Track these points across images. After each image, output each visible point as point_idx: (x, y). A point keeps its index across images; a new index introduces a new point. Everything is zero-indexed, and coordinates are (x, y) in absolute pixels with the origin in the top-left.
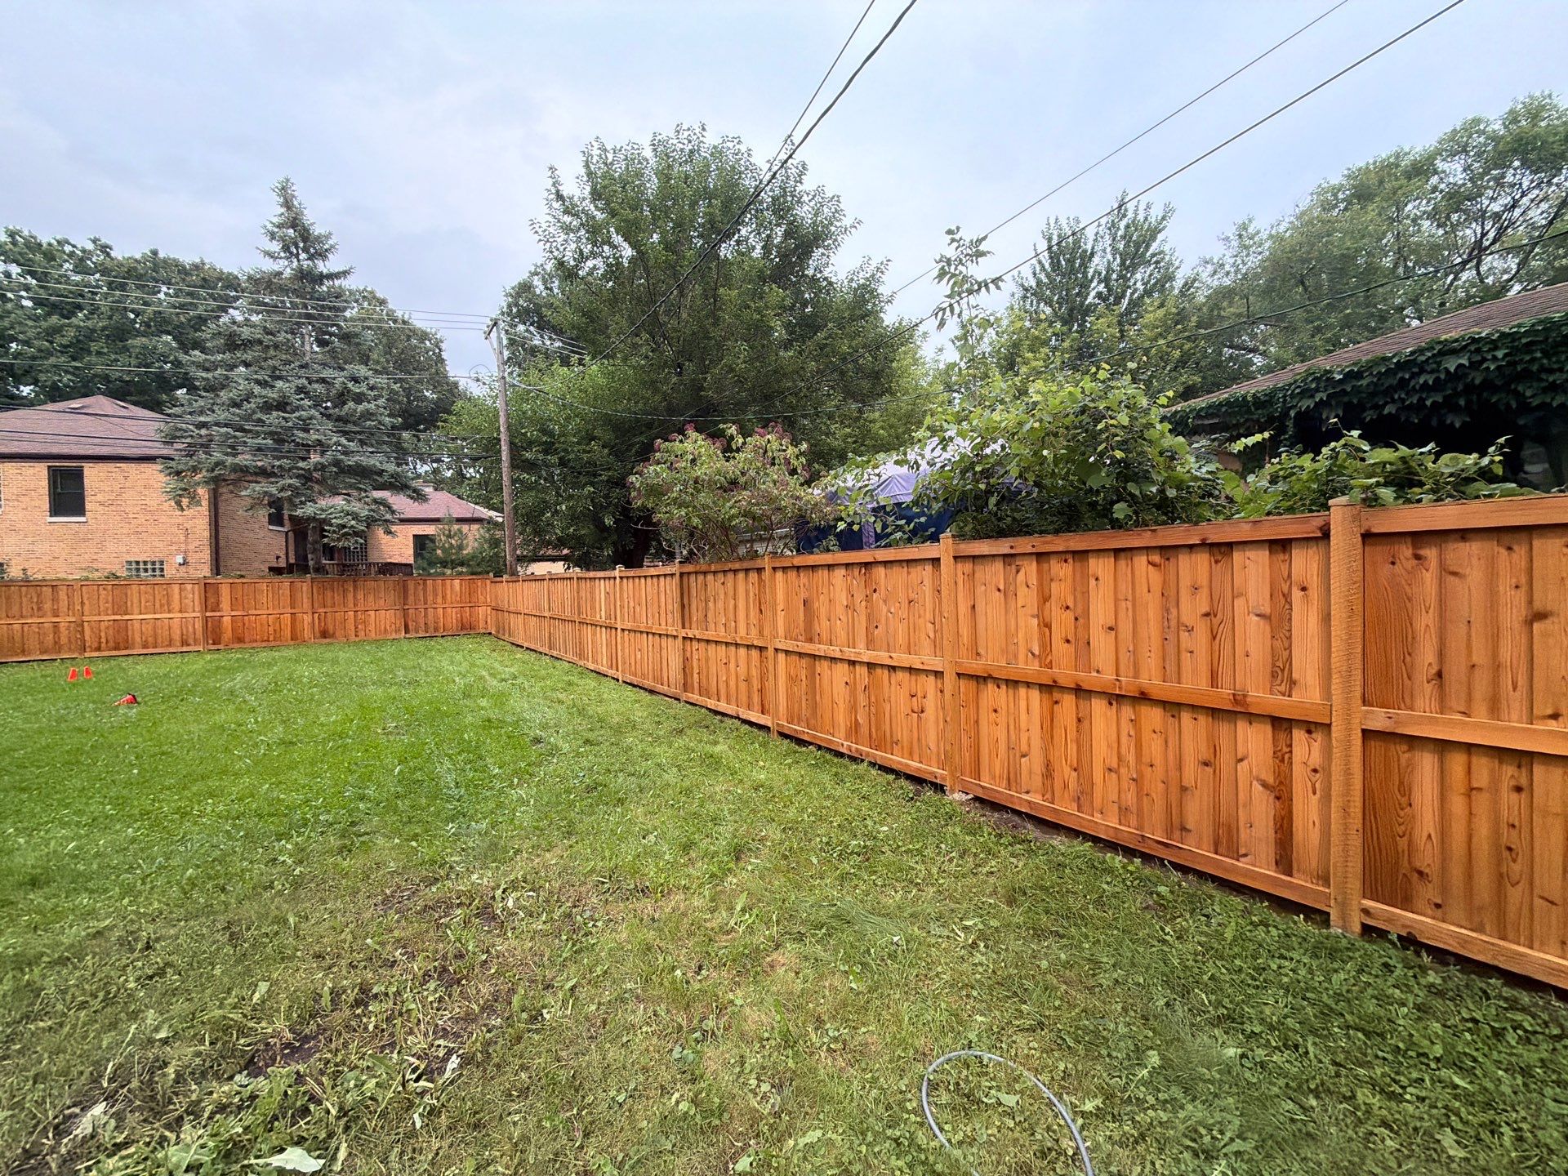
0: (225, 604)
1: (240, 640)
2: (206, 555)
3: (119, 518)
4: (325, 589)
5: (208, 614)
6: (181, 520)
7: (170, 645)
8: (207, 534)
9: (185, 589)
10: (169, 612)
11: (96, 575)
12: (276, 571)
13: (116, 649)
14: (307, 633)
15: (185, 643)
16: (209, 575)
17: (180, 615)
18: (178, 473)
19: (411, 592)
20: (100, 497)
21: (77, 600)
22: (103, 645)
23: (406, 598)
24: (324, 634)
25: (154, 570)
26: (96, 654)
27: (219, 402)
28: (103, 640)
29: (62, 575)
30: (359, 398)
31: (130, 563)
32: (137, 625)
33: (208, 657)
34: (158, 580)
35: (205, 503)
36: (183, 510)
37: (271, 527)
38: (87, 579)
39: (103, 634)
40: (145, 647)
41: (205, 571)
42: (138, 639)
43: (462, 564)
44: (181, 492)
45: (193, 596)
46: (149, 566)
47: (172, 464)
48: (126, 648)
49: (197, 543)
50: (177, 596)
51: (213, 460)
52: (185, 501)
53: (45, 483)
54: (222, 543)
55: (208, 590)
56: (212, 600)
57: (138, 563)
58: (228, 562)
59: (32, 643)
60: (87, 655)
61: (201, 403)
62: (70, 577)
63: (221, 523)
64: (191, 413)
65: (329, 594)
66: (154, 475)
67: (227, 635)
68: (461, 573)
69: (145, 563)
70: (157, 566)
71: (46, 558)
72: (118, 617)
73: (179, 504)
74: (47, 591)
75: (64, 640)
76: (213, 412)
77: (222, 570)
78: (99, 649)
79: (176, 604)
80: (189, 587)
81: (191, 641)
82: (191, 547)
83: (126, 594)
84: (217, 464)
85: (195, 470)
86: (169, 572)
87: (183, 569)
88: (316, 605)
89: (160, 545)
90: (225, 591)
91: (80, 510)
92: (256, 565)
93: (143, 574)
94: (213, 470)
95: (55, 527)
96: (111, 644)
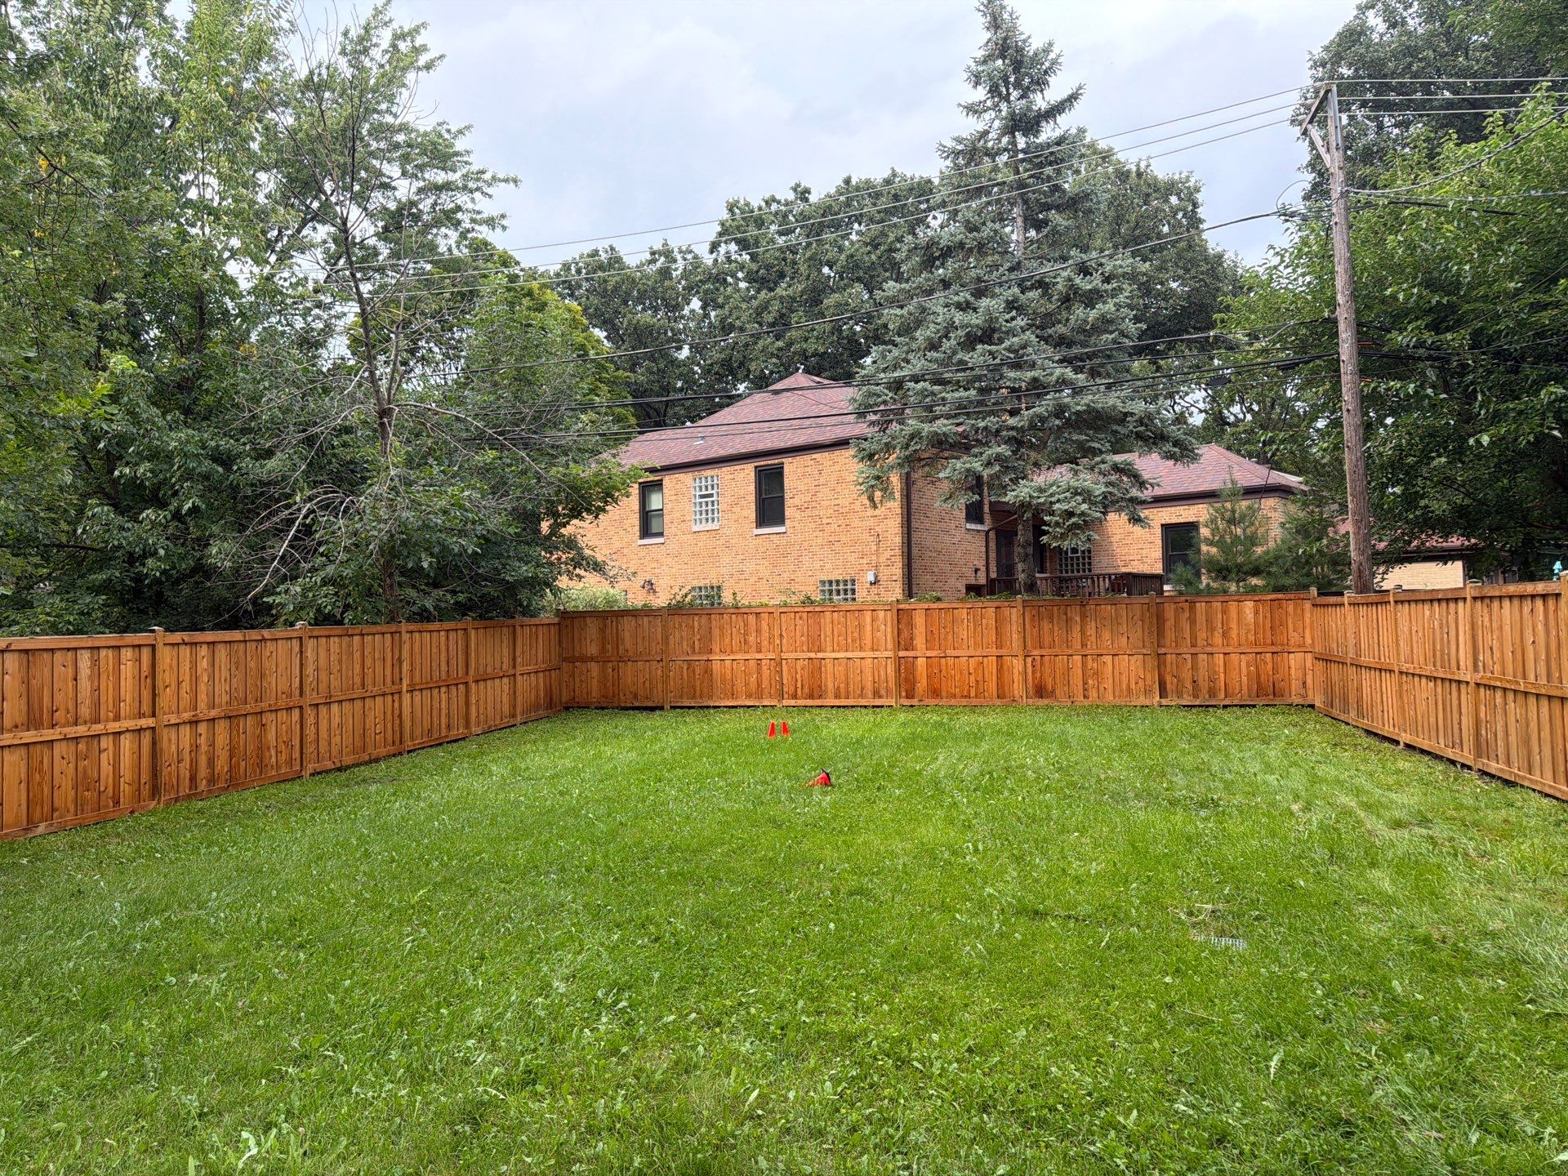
0: (920, 641)
1: (936, 693)
2: (897, 570)
3: (812, 525)
4: (1040, 619)
5: (902, 654)
6: (871, 523)
7: (862, 696)
8: (898, 540)
9: (878, 618)
10: (861, 649)
11: (793, 600)
12: (974, 590)
13: (811, 697)
14: (1018, 689)
15: (877, 694)
16: (900, 597)
17: (871, 654)
18: (871, 456)
19: (1170, 624)
20: (797, 501)
21: (777, 632)
22: (799, 691)
23: (1161, 632)
24: (1041, 691)
25: (846, 591)
26: (792, 702)
27: (914, 346)
28: (799, 685)
29: (765, 600)
30: (1091, 299)
31: (823, 583)
32: (830, 666)
33: (902, 717)
34: (849, 605)
35: (897, 495)
36: (875, 507)
37: (969, 526)
38: (785, 605)
39: (799, 677)
40: (837, 696)
41: (896, 592)
42: (830, 686)
43: (1256, 572)
44: (873, 482)
45: (886, 630)
46: (841, 587)
47: (865, 445)
48: (820, 697)
49: (888, 553)
50: (868, 628)
51: (908, 430)
52: (878, 494)
53: (752, 488)
54: (915, 551)
55: (902, 617)
56: (905, 634)
57: (831, 582)
58: (923, 580)
59: (740, 686)
60: (785, 702)
61: (896, 352)
62: (772, 602)
63: (914, 525)
64: (884, 370)
65: (1046, 626)
66: (846, 463)
67: (922, 685)
68: (1254, 590)
69: (838, 582)
70: (849, 587)
71: (753, 580)
72: (812, 655)
73: (871, 499)
74: (752, 619)
75: (765, 684)
76: (908, 362)
77: (915, 590)
78: (795, 697)
79: (868, 642)
80: (881, 614)
81: (883, 692)
82: (883, 559)
83: (819, 623)
84: (912, 437)
85: (888, 448)
86: (861, 594)
87: (874, 590)
88: (1029, 643)
89: (852, 558)
90: (919, 620)
91: (779, 519)
92: (952, 581)
93: (835, 597)
94: (908, 446)
95: (760, 540)
96: (806, 690)
